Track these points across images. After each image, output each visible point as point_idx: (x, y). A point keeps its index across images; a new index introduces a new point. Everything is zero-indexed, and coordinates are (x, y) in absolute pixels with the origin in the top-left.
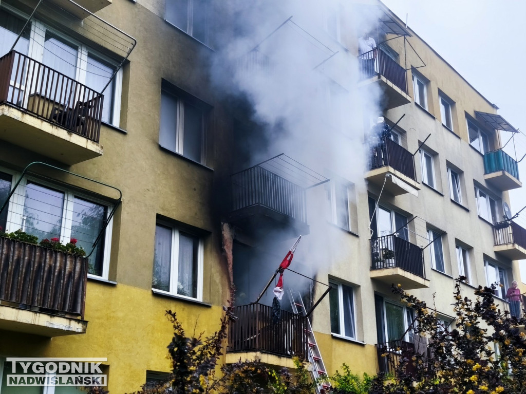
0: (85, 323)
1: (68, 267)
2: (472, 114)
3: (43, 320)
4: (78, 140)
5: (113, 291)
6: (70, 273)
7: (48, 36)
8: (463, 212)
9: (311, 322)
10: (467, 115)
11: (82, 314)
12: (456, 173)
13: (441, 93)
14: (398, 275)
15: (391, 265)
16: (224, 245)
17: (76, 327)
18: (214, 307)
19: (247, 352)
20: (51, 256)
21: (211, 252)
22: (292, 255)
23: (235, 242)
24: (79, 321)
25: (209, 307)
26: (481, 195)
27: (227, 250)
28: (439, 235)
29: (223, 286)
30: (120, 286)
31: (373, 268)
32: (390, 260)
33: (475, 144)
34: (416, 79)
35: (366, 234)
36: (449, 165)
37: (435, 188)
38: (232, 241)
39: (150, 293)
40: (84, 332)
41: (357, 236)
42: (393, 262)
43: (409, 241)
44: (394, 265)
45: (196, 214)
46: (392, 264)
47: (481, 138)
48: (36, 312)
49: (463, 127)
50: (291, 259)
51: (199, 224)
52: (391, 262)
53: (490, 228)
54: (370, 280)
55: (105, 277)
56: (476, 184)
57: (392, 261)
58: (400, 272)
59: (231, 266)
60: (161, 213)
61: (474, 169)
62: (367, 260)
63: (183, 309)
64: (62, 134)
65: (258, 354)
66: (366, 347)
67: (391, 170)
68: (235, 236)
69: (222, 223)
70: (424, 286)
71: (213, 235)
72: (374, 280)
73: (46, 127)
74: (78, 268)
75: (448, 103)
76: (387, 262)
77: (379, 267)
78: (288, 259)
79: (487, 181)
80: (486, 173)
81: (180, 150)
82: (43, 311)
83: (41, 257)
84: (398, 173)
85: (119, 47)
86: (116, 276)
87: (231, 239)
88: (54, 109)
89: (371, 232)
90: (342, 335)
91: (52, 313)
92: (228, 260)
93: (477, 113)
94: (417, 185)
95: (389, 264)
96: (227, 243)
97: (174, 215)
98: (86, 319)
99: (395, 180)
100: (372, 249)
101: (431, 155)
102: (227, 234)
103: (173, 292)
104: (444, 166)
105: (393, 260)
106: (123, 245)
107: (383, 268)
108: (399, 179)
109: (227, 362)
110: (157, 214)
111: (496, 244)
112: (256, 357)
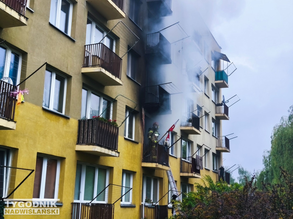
0: (119, 153)
1: (114, 131)
2: (213, 52)
3: (111, 152)
4: (118, 80)
6: (115, 134)
8: (208, 99)
11: (117, 150)
12: (206, 80)
15: (190, 125)
16: (142, 118)
18: (139, 143)
19: (152, 163)
22: (175, 126)
23: (145, 116)
27: (143, 120)
29: (142, 135)
31: (181, 125)
36: (205, 77)
38: (144, 116)
39: (124, 138)
40: (119, 155)
49: (211, 59)
50: (174, 128)
51: (136, 109)
53: (215, 106)
56: (212, 85)
59: (144, 126)
61: (212, 78)
63: (131, 145)
64: (114, 78)
65: (157, 164)
66: (177, 158)
69: (142, 108)
70: (199, 134)
71: (139, 113)
72: (181, 131)
74: (116, 132)
77: (184, 125)
78: (173, 127)
79: (216, 84)
80: (216, 80)
81: (130, 76)
82: (109, 149)
90: (170, 153)
92: (143, 124)
93: (215, 51)
98: (118, 151)
102: (143, 113)
104: (203, 77)
105: (191, 123)
107: (187, 126)
109: (142, 166)
110: (126, 105)
111: (216, 113)
112: (156, 165)
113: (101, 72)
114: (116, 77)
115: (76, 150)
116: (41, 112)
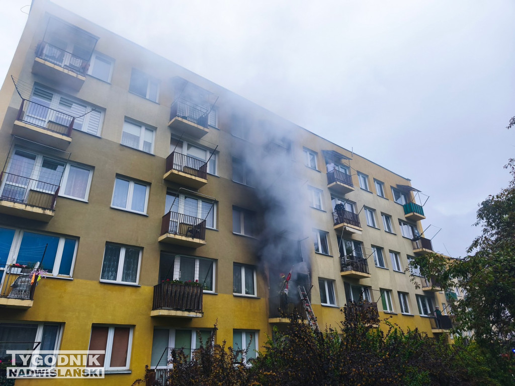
0: (202, 313)
1: (195, 291)
2: (395, 186)
3: (186, 314)
4: (196, 240)
5: (217, 296)
6: (196, 294)
7: (186, 198)
8: (393, 236)
9: (310, 300)
10: (392, 187)
11: (201, 310)
12: (388, 217)
13: (375, 179)
17: (199, 315)
18: (262, 299)
19: (276, 318)
20: (188, 288)
21: (259, 274)
24: (200, 313)
25: (259, 299)
26: (404, 224)
27: (266, 274)
28: (379, 249)
29: (265, 289)
30: (219, 294)
31: (342, 271)
33: (399, 201)
34: (361, 177)
35: (337, 255)
36: (383, 214)
37: (376, 227)
39: (232, 296)
40: (203, 316)
41: (332, 257)
44: (350, 269)
45: (251, 259)
47: (403, 197)
48: (183, 311)
49: (391, 194)
53: (410, 241)
54: (341, 277)
55: (213, 292)
56: (400, 220)
57: (350, 267)
58: (354, 272)
59: (268, 280)
60: (235, 261)
61: (398, 213)
62: (338, 267)
63: (248, 301)
64: (190, 239)
65: (281, 318)
66: (340, 308)
67: (346, 224)
70: (367, 277)
71: (259, 267)
72: (343, 276)
73: (184, 238)
74: (199, 291)
75: (380, 183)
76: (348, 268)
77: (344, 270)
79: (406, 218)
80: (405, 214)
81: (242, 233)
82: (186, 310)
83: (184, 289)
84: (349, 225)
85: (213, 197)
86: (218, 290)
87: (268, 268)
88: (188, 228)
90: (328, 304)
91: (189, 311)
92: (267, 277)
93: (397, 185)
94: (361, 229)
97: (241, 261)
98: (203, 311)
99: (348, 229)
100: (341, 261)
101: (372, 211)
103: (243, 294)
104: (379, 214)
106: (219, 276)
107: (347, 270)
108: (350, 228)
109: (269, 322)
111: (414, 249)
112: (280, 320)
113: (168, 238)
114: (193, 239)
115: (151, 315)
116: (99, 286)
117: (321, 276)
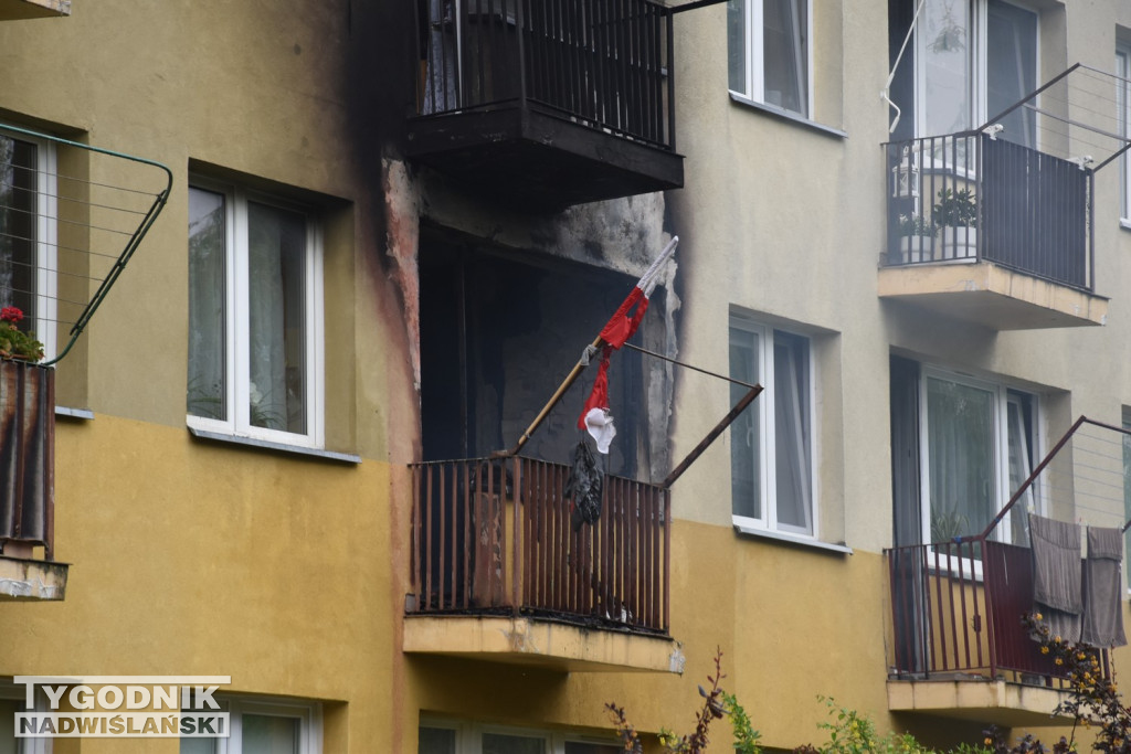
0: (62, 569)
5: (81, 442)
11: (47, 543)
14: (988, 291)
15: (961, 252)
16: (392, 244)
18: (367, 467)
21: (352, 271)
23: (425, 227)
24: (45, 564)
25: (352, 465)
27: (401, 261)
30: (99, 422)
31: (892, 258)
32: (961, 230)
35: (869, 124)
38: (415, 225)
39: (184, 436)
40: (61, 594)
42: (973, 240)
43: (1039, 148)
44: (972, 252)
45: (305, 142)
46: (967, 245)
51: (315, 174)
52: (961, 239)
54: (875, 307)
57: (968, 236)
58: (996, 280)
59: (414, 316)
60: (202, 156)
62: (868, 226)
63: (278, 481)
66: (852, 561)
68: (426, 204)
69: (385, 164)
70: (1084, 322)
71: (357, 211)
72: (893, 306)
76: (949, 239)
77: (916, 257)
86: (85, 388)
87: (412, 218)
89: (893, 113)
90: (768, 522)
92: (405, 295)
95: (955, 245)
96: (402, 234)
100: (890, 181)
102: (400, 198)
103: (240, 422)
105: (972, 231)
107: (930, 262)
109: (408, 646)
110: (191, 160)
112: (513, 635)
117: (753, 299)
